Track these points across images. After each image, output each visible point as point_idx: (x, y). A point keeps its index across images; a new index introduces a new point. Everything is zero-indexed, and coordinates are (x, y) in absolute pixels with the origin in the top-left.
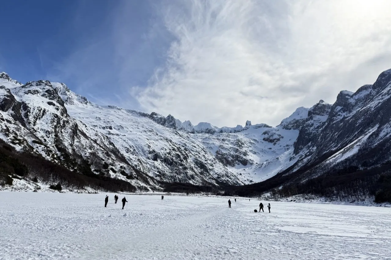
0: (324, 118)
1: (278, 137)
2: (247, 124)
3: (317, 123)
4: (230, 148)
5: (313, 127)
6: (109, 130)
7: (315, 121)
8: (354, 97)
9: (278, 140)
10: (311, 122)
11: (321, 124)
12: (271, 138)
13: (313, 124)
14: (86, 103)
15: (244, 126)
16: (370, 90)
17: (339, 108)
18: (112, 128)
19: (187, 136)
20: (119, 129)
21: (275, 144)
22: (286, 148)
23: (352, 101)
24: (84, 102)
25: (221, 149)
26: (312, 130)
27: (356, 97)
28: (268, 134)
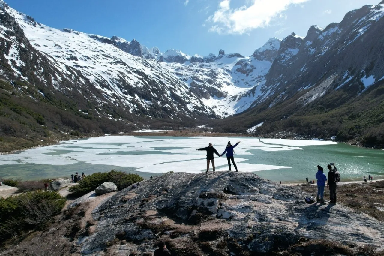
0: (295, 51)
1: (251, 68)
2: (220, 53)
3: (288, 57)
4: (205, 80)
5: (284, 60)
6: (74, 61)
7: (286, 54)
8: (323, 33)
9: (251, 71)
10: (282, 55)
11: (292, 57)
12: (244, 69)
13: (284, 57)
14: (34, 25)
15: (217, 55)
16: (337, 28)
17: (309, 43)
18: (78, 59)
19: (158, 67)
20: (86, 60)
21: (247, 75)
22: (258, 79)
23: (321, 37)
24: (32, 23)
25: (195, 81)
26: (283, 63)
27: (325, 34)
28: (242, 65)
